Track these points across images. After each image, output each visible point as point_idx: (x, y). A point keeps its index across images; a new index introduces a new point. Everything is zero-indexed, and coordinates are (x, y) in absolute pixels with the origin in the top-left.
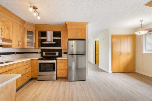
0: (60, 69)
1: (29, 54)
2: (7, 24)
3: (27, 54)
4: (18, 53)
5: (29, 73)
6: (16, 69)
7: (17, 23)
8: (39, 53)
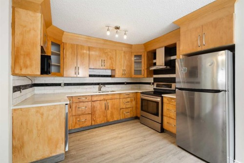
0: (168, 116)
1: (143, 85)
2: (110, 54)
3: (141, 85)
4: (128, 83)
5: (131, 108)
6: (111, 100)
7: (122, 50)
8: (152, 84)
